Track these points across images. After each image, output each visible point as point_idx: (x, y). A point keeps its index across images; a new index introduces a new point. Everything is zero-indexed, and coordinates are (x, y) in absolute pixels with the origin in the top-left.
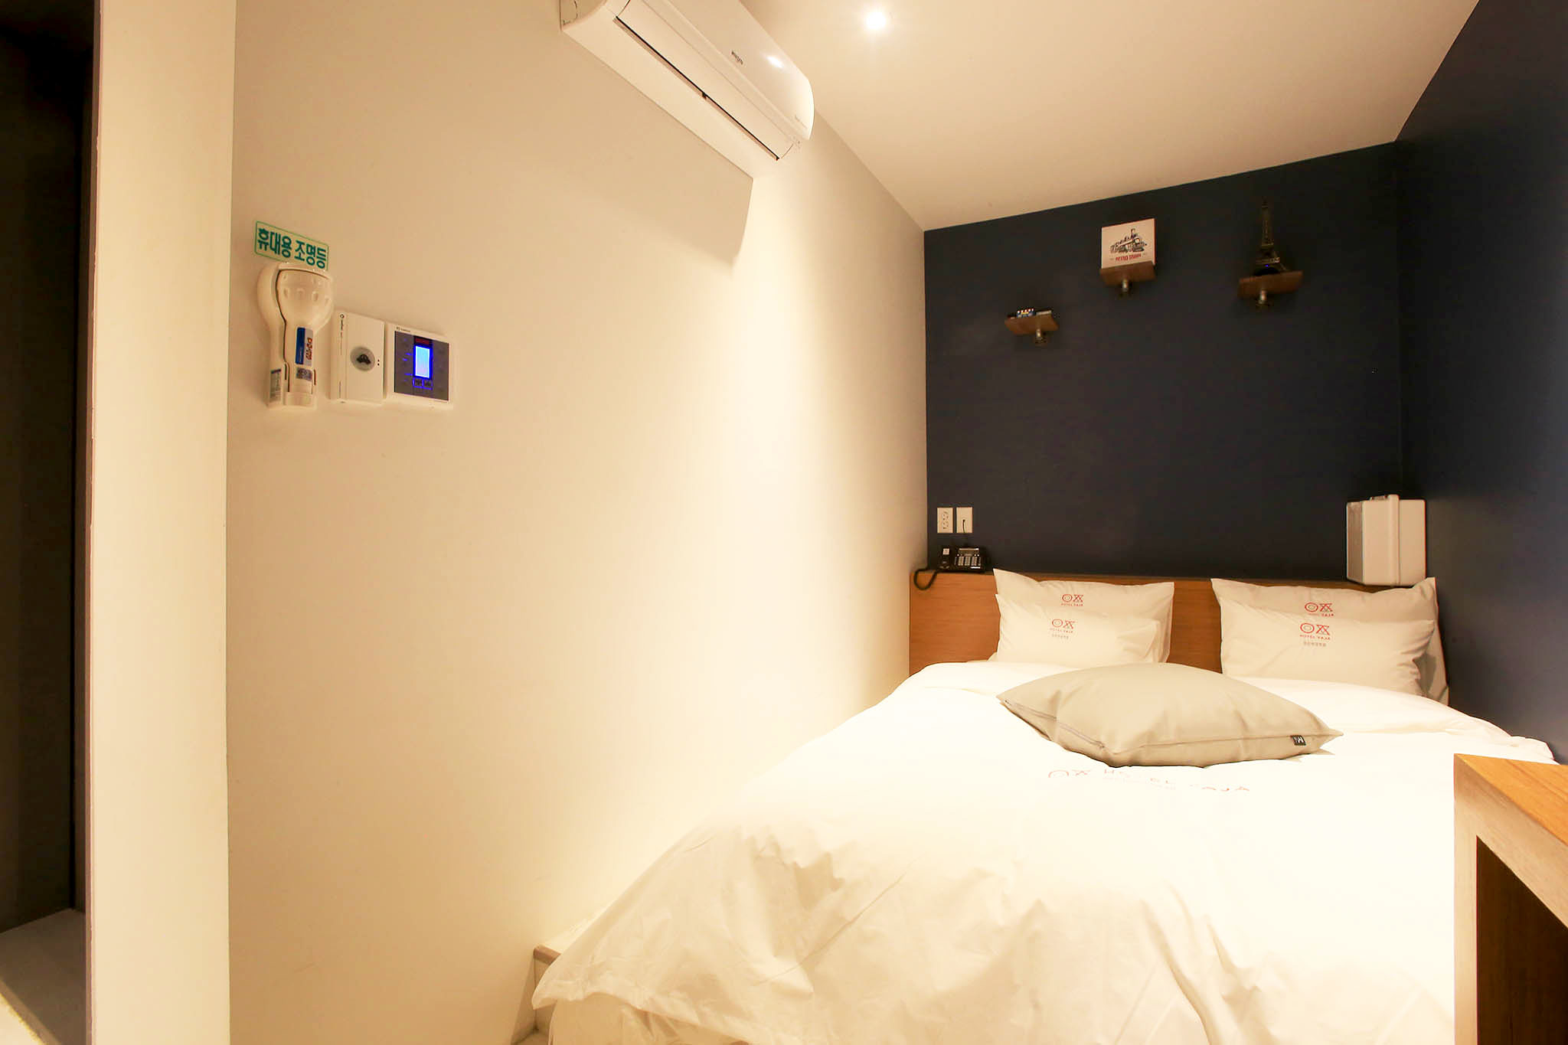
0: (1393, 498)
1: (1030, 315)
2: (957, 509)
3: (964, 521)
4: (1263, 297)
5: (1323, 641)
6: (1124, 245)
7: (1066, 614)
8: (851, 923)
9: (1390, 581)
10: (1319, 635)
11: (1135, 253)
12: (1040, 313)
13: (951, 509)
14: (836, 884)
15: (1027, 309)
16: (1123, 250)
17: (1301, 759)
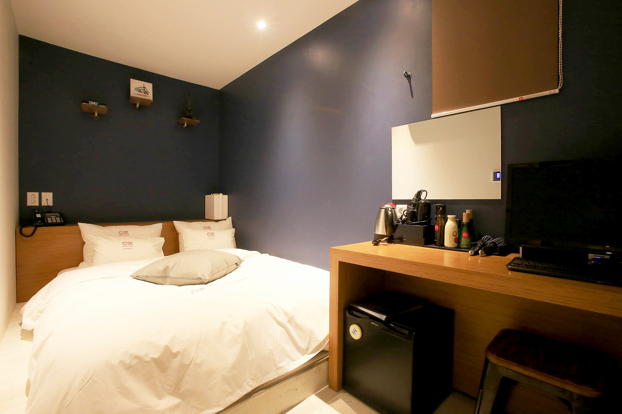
0: (221, 194)
1: (96, 105)
2: (42, 193)
3: (47, 199)
4: (186, 125)
5: (213, 238)
6: (140, 90)
7: (127, 239)
8: (190, 364)
9: (220, 219)
10: (213, 236)
11: (145, 94)
12: (101, 106)
13: (38, 193)
14: (175, 355)
15: (95, 102)
16: (140, 91)
17: (237, 270)
